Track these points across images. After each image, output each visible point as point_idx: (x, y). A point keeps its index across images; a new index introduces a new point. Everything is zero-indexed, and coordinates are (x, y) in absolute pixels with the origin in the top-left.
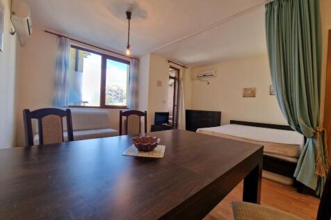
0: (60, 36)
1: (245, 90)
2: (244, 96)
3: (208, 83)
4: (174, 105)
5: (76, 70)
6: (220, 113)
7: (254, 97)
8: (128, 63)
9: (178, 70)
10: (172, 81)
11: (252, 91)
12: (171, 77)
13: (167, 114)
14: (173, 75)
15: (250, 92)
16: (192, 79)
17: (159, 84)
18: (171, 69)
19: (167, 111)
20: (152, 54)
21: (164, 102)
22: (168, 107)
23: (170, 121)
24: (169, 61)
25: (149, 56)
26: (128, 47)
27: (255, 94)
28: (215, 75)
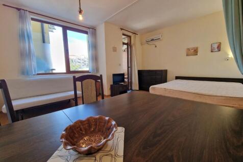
0: (19, 9)
1: (188, 49)
2: (187, 55)
3: (156, 47)
4: (128, 67)
5: (44, 42)
6: (166, 71)
7: (197, 55)
9: (130, 37)
10: (125, 47)
11: (195, 50)
12: (124, 44)
13: (123, 75)
14: (126, 42)
15: (193, 51)
16: (142, 44)
17: (115, 50)
18: (124, 37)
19: (122, 73)
20: (106, 22)
21: (120, 65)
22: (124, 69)
23: (126, 80)
24: (122, 29)
25: (103, 24)
26: (80, 12)
27: (197, 52)
28: (161, 38)
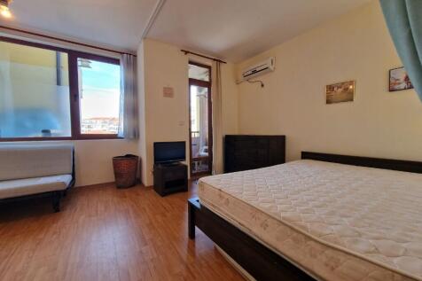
1: (330, 88)
2: (327, 102)
3: (262, 86)
5: (58, 82)
6: (283, 138)
7: (352, 100)
8: (116, 62)
9: (209, 67)
12: (192, 82)
15: (340, 90)
16: (237, 82)
17: (168, 92)
24: (186, 52)
28: (272, 68)
